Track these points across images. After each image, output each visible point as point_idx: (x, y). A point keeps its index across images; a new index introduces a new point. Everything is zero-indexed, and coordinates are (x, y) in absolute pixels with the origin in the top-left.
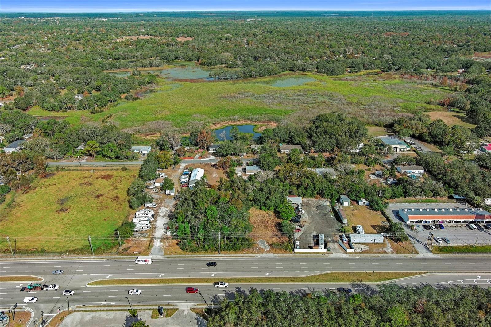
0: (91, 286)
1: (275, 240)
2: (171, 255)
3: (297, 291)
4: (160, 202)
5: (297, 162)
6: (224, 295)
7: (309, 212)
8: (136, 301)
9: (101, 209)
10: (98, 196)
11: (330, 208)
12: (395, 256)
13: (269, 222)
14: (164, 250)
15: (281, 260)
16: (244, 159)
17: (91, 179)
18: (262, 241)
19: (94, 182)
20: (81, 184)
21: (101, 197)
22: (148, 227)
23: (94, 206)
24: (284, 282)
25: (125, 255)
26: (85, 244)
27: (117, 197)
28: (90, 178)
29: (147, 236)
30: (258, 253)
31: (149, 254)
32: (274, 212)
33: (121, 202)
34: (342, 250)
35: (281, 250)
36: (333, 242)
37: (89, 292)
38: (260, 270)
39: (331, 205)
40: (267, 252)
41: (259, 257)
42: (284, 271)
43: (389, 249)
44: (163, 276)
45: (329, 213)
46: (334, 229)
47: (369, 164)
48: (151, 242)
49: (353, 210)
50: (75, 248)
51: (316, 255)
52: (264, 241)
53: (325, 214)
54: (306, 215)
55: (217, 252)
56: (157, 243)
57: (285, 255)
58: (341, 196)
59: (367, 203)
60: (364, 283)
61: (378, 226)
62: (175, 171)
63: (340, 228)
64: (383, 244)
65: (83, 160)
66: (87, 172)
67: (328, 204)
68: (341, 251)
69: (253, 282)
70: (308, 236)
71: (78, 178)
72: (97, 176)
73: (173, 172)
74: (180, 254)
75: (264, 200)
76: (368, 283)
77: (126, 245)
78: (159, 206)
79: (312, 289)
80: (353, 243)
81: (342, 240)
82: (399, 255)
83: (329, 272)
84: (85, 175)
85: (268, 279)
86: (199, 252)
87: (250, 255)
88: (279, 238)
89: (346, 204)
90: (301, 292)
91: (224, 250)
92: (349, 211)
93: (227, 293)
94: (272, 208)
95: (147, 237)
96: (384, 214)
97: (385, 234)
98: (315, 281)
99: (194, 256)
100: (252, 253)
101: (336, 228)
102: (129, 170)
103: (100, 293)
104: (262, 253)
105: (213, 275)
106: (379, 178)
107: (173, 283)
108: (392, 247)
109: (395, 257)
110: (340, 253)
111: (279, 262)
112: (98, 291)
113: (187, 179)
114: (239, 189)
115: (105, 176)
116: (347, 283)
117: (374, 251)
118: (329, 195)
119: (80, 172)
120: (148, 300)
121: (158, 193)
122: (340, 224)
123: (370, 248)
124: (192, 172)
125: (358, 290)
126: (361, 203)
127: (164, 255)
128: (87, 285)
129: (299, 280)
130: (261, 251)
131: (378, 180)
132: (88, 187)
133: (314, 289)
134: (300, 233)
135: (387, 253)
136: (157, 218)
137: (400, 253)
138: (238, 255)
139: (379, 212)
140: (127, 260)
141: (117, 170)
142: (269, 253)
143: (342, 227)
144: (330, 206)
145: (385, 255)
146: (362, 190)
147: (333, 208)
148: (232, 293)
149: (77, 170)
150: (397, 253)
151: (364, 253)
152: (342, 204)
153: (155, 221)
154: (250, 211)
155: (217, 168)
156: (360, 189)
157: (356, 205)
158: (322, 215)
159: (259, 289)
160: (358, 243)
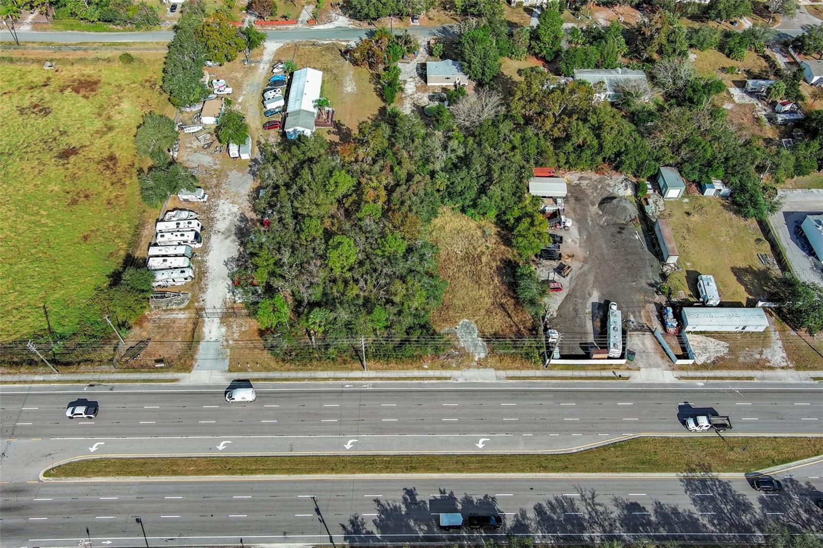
0: (51, 480)
1: (498, 322)
2: (245, 370)
3: (554, 502)
4: (215, 181)
5: (555, 49)
6: (375, 515)
7: (581, 221)
8: (161, 533)
9: (74, 202)
10: (66, 154)
11: (633, 211)
12: (792, 377)
13: (484, 259)
14: (228, 351)
15: (514, 394)
16: (422, 28)
17: (46, 93)
18: (466, 326)
19: (54, 105)
20: (22, 111)
21: (72, 159)
22: (186, 279)
23: (56, 188)
24: (523, 471)
25: (134, 369)
26: (37, 324)
27: (112, 158)
28: (45, 89)
29: (187, 302)
30: (458, 368)
31: (192, 365)
32: (496, 224)
33: (121, 175)
34: (662, 358)
35: (513, 357)
36: (642, 329)
37: (49, 503)
38: (461, 428)
39: (636, 196)
40: (481, 364)
41: (460, 381)
42: (521, 431)
43: (776, 354)
44: (228, 448)
45: (631, 226)
46: (643, 283)
47: (731, 51)
48: (196, 324)
49: (688, 214)
50: (14, 337)
51: (597, 373)
52: (474, 325)
53: (622, 228)
54: (574, 232)
55: (358, 365)
56: (213, 330)
57: (524, 373)
58: (663, 170)
59: (725, 190)
60: (715, 474)
61: (749, 270)
62: (250, 66)
63: (658, 280)
64: (762, 338)
65: (22, 24)
66: (35, 67)
67: (629, 192)
68: (659, 360)
69: (448, 471)
70: (579, 306)
71: (14, 88)
72: (61, 83)
73: (246, 73)
74: (268, 369)
75: (473, 196)
76: (724, 476)
77: (136, 333)
78: (214, 196)
79: (588, 495)
80: (689, 332)
81: (664, 324)
82: (803, 374)
83: (631, 435)
84: (30, 77)
85: (484, 462)
86: (315, 362)
87: (438, 373)
88: (510, 316)
89: (673, 193)
90: (563, 507)
91: (374, 356)
92: (678, 215)
93: (383, 510)
94: (492, 214)
95: (187, 308)
96: (764, 227)
97: (767, 304)
98: (599, 470)
99: (301, 374)
100: (443, 367)
101: (648, 277)
102: (140, 61)
103: (77, 507)
104: (469, 367)
105: (348, 446)
106: (754, 101)
107: (252, 472)
108: (786, 349)
109: (792, 381)
110: (658, 366)
111: (508, 400)
112: (69, 499)
113: (281, 103)
114: (411, 157)
115: (80, 82)
116: (672, 475)
117: (741, 359)
118: (634, 166)
119: (18, 66)
120: (190, 532)
121: (212, 148)
122: (656, 262)
123: (731, 351)
124: (292, 74)
125: (702, 499)
126: (709, 192)
127: (230, 371)
128: (42, 478)
129: (559, 464)
130: (463, 358)
131: (752, 108)
132: (41, 122)
133: (593, 497)
134: (559, 297)
135: (771, 368)
136: (209, 238)
137: (805, 368)
138: (409, 374)
139: (753, 223)
140: (138, 388)
141: (109, 60)
142: (485, 367)
143: (664, 276)
144: (633, 199)
145: (767, 373)
146: (721, 156)
147: (641, 208)
148: (395, 507)
149: (11, 60)
150: (797, 368)
151: (718, 368)
152: (662, 194)
153: (205, 251)
154: (437, 222)
155: (355, 63)
156: (714, 157)
157: (697, 194)
158: (614, 230)
159: (459, 496)
160: (701, 333)
